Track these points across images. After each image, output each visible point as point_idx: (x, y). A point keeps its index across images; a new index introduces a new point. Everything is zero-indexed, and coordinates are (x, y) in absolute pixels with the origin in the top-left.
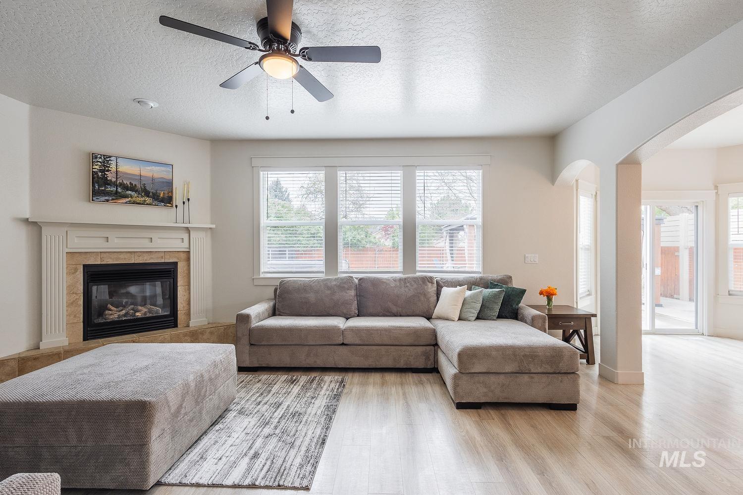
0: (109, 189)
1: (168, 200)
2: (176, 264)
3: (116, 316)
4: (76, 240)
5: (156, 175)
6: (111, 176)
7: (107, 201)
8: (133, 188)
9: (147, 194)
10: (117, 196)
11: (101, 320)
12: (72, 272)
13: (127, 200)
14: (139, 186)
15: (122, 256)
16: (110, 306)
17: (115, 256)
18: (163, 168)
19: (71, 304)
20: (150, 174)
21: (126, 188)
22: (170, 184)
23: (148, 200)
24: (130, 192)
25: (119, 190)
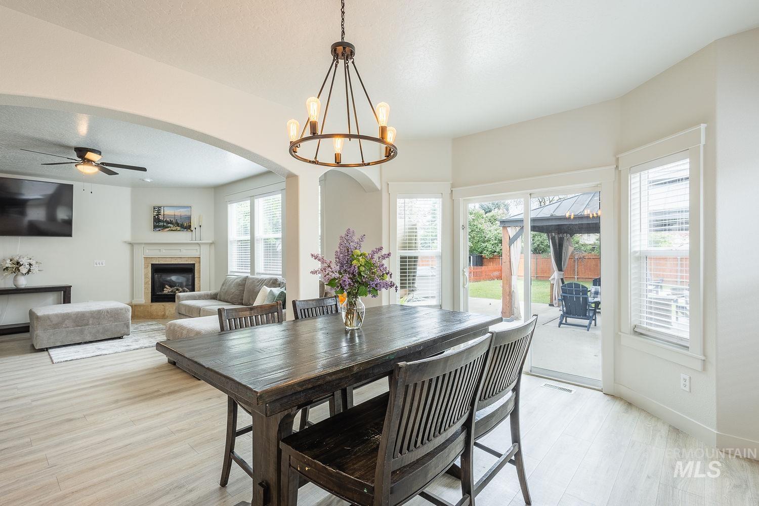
0: (161, 224)
1: (188, 228)
2: (194, 264)
3: (167, 292)
4: (147, 251)
5: (183, 214)
6: (161, 217)
7: (160, 230)
8: (171, 222)
9: (178, 225)
10: (164, 227)
11: (160, 293)
12: (146, 267)
13: (169, 229)
14: (174, 221)
15: (167, 260)
16: (167, 286)
17: (165, 259)
18: (186, 210)
19: (146, 283)
20: (179, 214)
21: (168, 223)
22: (189, 218)
23: (179, 228)
24: (169, 225)
25: (165, 224)
